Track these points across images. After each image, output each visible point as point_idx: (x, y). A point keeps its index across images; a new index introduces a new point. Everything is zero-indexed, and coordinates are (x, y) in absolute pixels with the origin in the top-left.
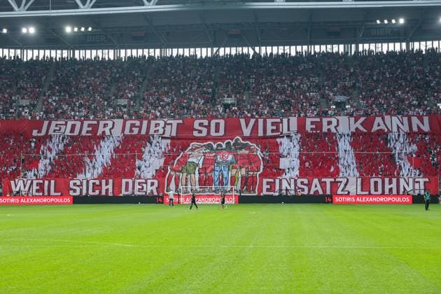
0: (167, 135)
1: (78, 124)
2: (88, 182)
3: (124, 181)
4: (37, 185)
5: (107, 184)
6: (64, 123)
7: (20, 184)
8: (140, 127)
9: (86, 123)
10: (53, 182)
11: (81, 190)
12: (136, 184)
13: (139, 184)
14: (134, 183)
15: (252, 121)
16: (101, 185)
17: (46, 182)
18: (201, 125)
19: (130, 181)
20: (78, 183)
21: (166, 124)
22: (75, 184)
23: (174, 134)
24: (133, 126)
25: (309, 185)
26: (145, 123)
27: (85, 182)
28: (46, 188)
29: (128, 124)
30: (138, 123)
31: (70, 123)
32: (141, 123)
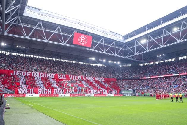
0: (52, 78)
1: (25, 73)
2: (44, 90)
3: (55, 90)
4: (27, 90)
5: (50, 90)
6: (21, 72)
7: (22, 90)
8: (44, 75)
9: (28, 73)
10: (33, 90)
11: (42, 92)
12: (58, 91)
13: (59, 91)
14: (57, 90)
15: (71, 76)
16: (48, 91)
17: (31, 90)
18: (60, 76)
19: (56, 90)
20: (41, 90)
21: (51, 75)
22: (40, 90)
23: (54, 78)
24: (42, 75)
25: (98, 92)
26: (45, 74)
27: (43, 90)
28: (30, 91)
29: (40, 74)
30: (43, 74)
31: (23, 72)
32: (44, 74)
